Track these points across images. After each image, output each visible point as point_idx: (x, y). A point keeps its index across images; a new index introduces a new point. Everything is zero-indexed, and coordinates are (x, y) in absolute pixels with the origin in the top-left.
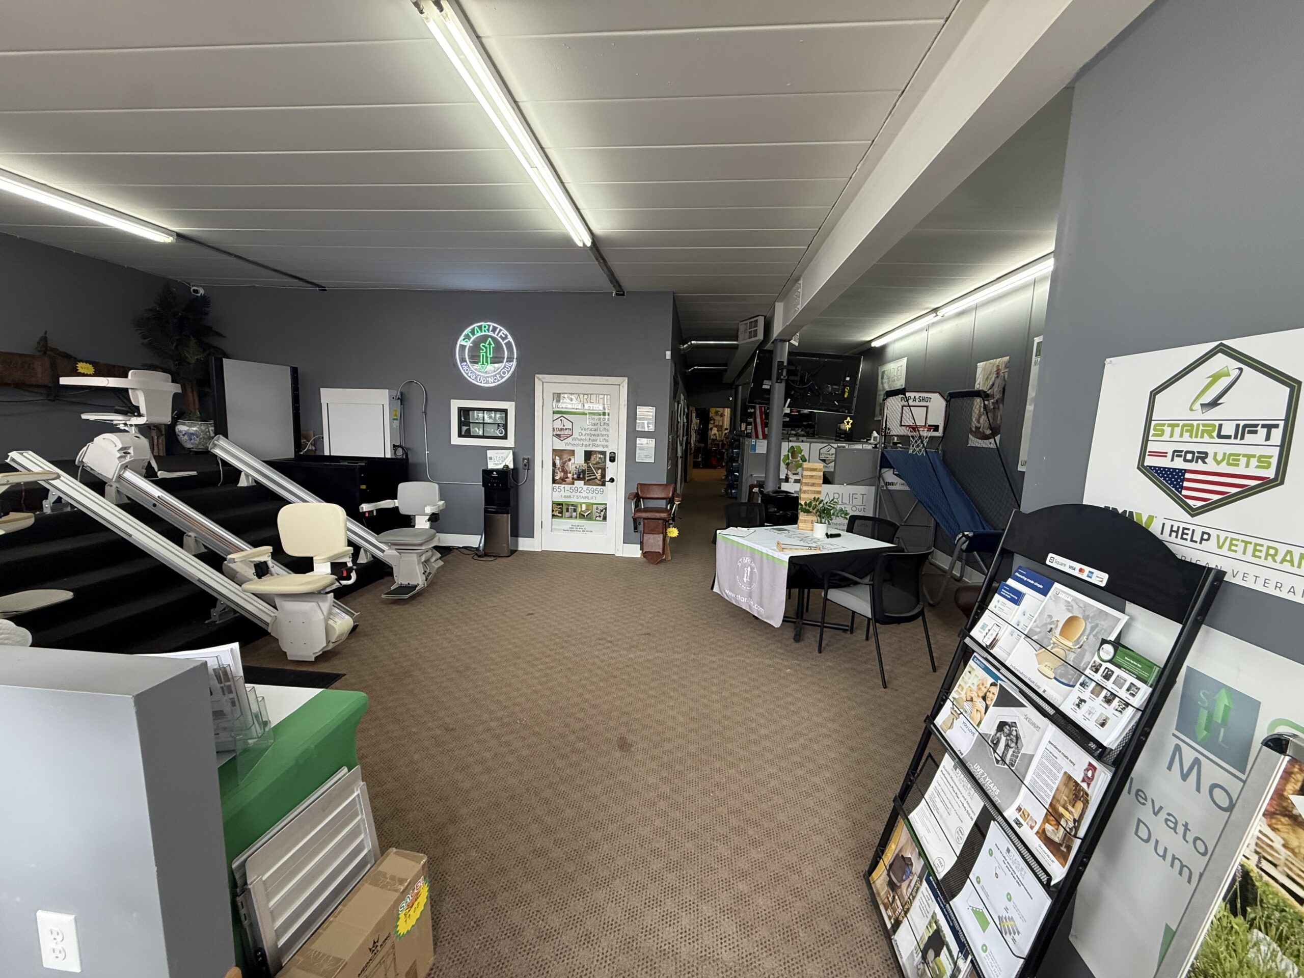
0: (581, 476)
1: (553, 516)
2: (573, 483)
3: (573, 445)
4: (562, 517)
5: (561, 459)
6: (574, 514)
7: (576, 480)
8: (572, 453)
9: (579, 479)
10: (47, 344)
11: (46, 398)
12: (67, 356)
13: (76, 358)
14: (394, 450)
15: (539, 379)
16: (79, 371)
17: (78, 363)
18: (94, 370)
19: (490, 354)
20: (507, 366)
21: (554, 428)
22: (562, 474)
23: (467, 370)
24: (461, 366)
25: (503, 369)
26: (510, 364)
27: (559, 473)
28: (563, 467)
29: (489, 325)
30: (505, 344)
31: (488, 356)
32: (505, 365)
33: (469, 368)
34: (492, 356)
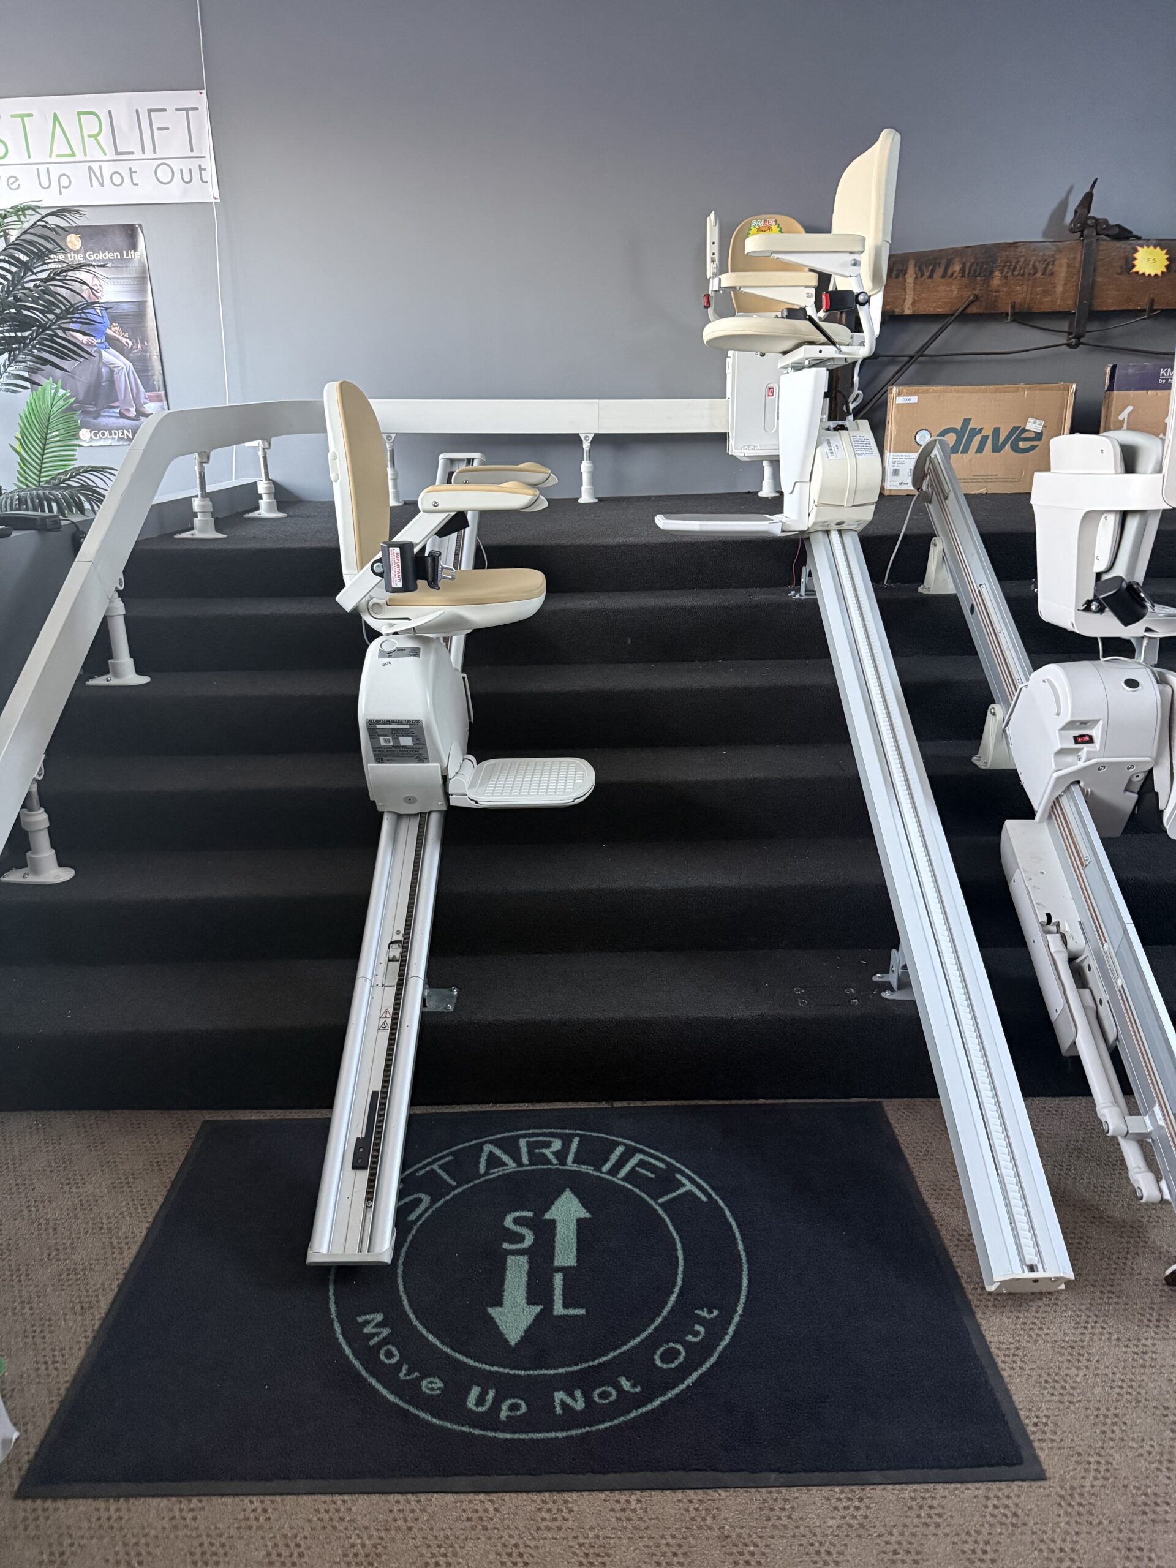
10: (1089, 212)
11: (1065, 341)
12: (1123, 234)
13: (1138, 238)
16: (1135, 270)
17: (1139, 248)
18: (1167, 263)
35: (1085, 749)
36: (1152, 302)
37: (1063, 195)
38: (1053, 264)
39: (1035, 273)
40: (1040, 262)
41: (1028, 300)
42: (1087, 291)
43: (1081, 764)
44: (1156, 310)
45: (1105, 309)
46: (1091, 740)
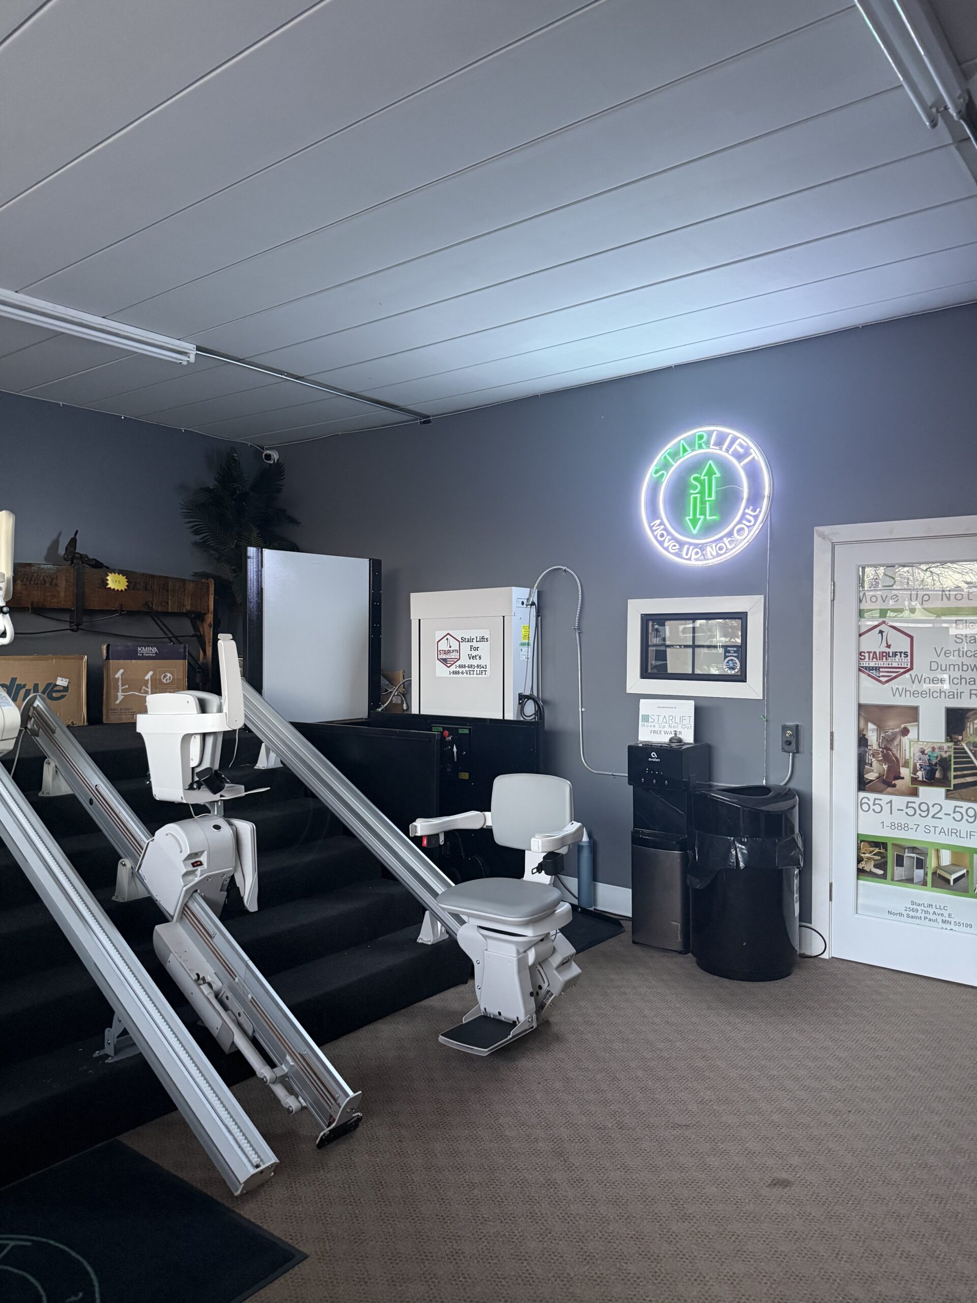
0: (938, 775)
1: (861, 872)
2: (915, 793)
3: (914, 694)
4: (884, 877)
5: (880, 728)
6: (919, 873)
7: (923, 783)
8: (912, 713)
9: (931, 780)
10: (75, 549)
11: (68, 627)
12: (97, 565)
13: (108, 568)
14: (520, 703)
15: (823, 536)
16: (108, 586)
17: (110, 574)
18: (127, 584)
19: (710, 496)
20: (748, 516)
21: (860, 654)
22: (885, 767)
23: (662, 536)
24: (651, 527)
25: (739, 522)
26: (754, 511)
27: (875, 763)
28: (887, 749)
29: (710, 434)
30: (744, 468)
31: (707, 499)
32: (744, 514)
33: (665, 529)
34: (713, 498)
35: (199, 870)
36: (121, 605)
37: (55, 536)
38: (56, 579)
39: (45, 583)
40: (47, 577)
41: (42, 600)
42: (80, 596)
43: (197, 879)
44: (124, 611)
45: (92, 608)
46: (201, 864)
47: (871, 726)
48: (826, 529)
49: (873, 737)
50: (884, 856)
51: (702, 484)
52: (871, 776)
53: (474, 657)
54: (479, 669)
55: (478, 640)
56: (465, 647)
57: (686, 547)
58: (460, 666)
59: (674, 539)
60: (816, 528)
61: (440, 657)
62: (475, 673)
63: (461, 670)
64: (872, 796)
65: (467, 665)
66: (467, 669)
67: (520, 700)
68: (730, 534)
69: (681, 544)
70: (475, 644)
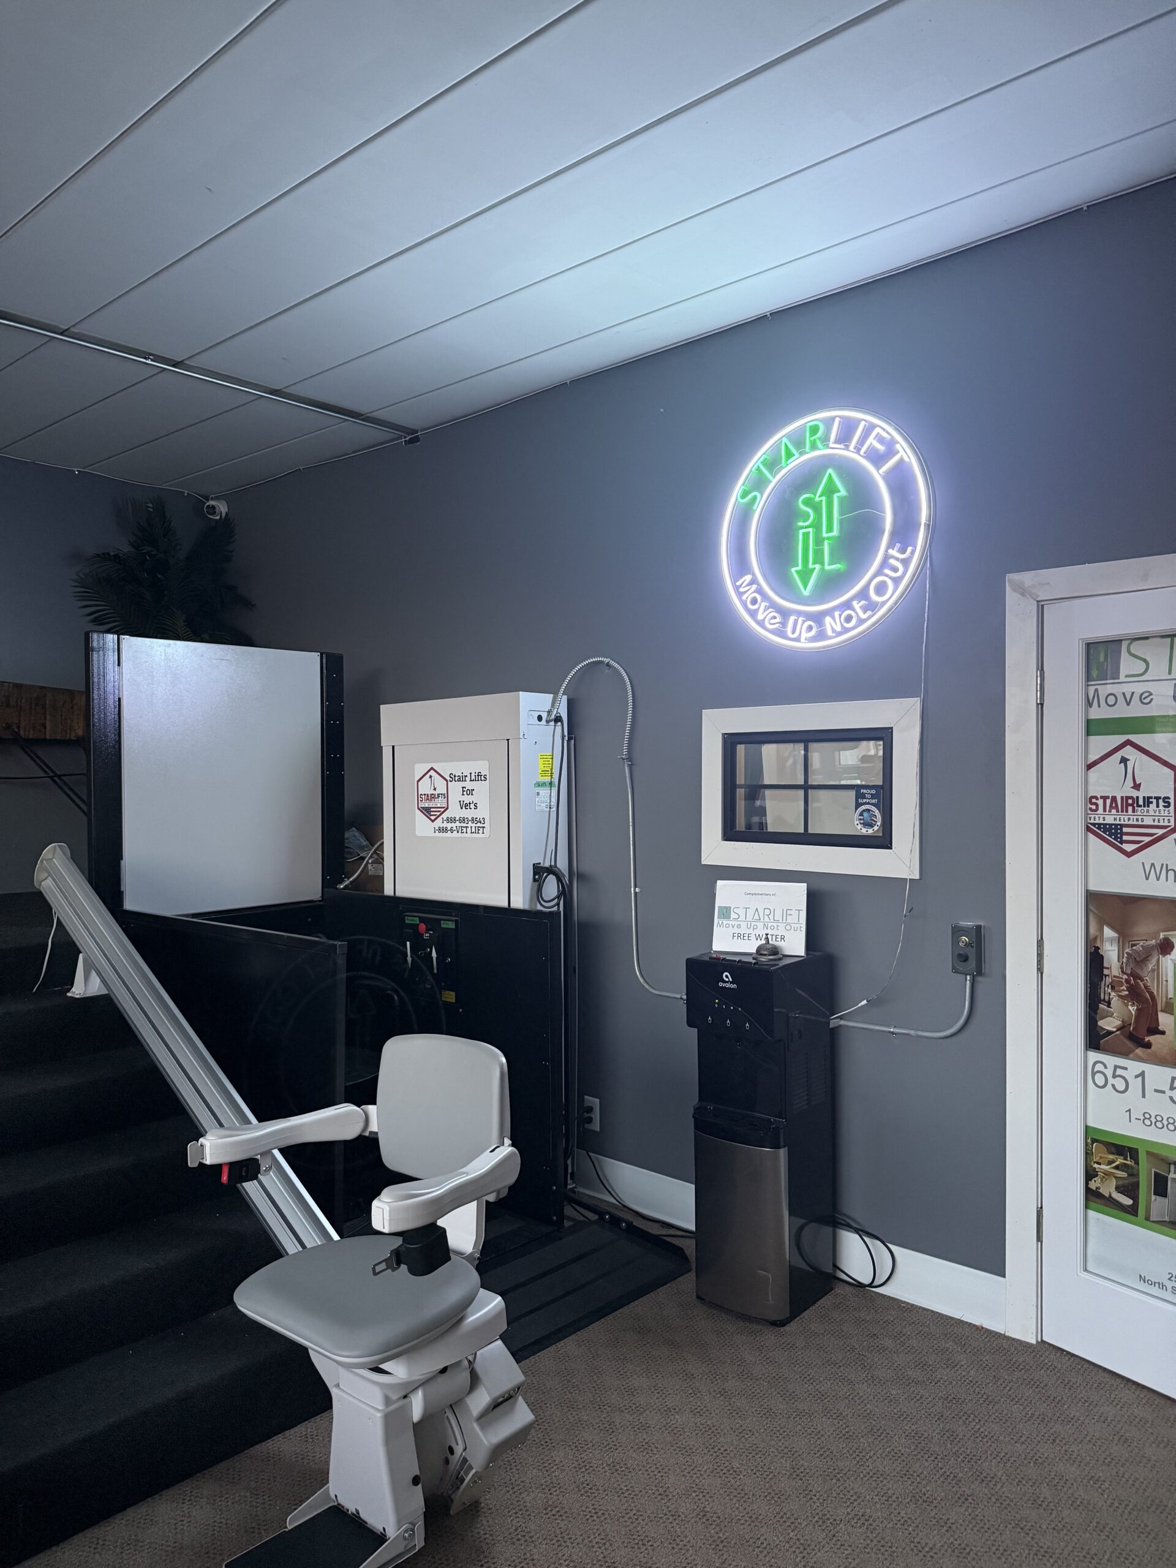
1: (1092, 1197)
4: (1133, 1211)
5: (1124, 937)
14: (535, 880)
15: (1023, 591)
19: (830, 529)
20: (892, 561)
21: (1091, 800)
22: (1133, 1009)
23: (754, 601)
24: (737, 588)
25: (879, 572)
26: (903, 551)
27: (1115, 1001)
28: (1135, 976)
29: (829, 422)
30: (886, 478)
31: (825, 535)
32: (887, 557)
33: (760, 591)
34: (835, 533)
47: (1108, 932)
48: (1027, 578)
49: (1111, 953)
50: (1133, 1174)
51: (817, 508)
52: (1109, 1024)
53: (467, 806)
54: (474, 825)
55: (473, 778)
56: (456, 788)
57: (792, 618)
58: (450, 820)
59: (773, 605)
60: (1009, 576)
61: (421, 805)
62: (469, 830)
63: (449, 826)
64: (1111, 1060)
65: (458, 819)
66: (458, 823)
67: (535, 874)
68: (863, 594)
69: (785, 613)
70: (469, 785)
